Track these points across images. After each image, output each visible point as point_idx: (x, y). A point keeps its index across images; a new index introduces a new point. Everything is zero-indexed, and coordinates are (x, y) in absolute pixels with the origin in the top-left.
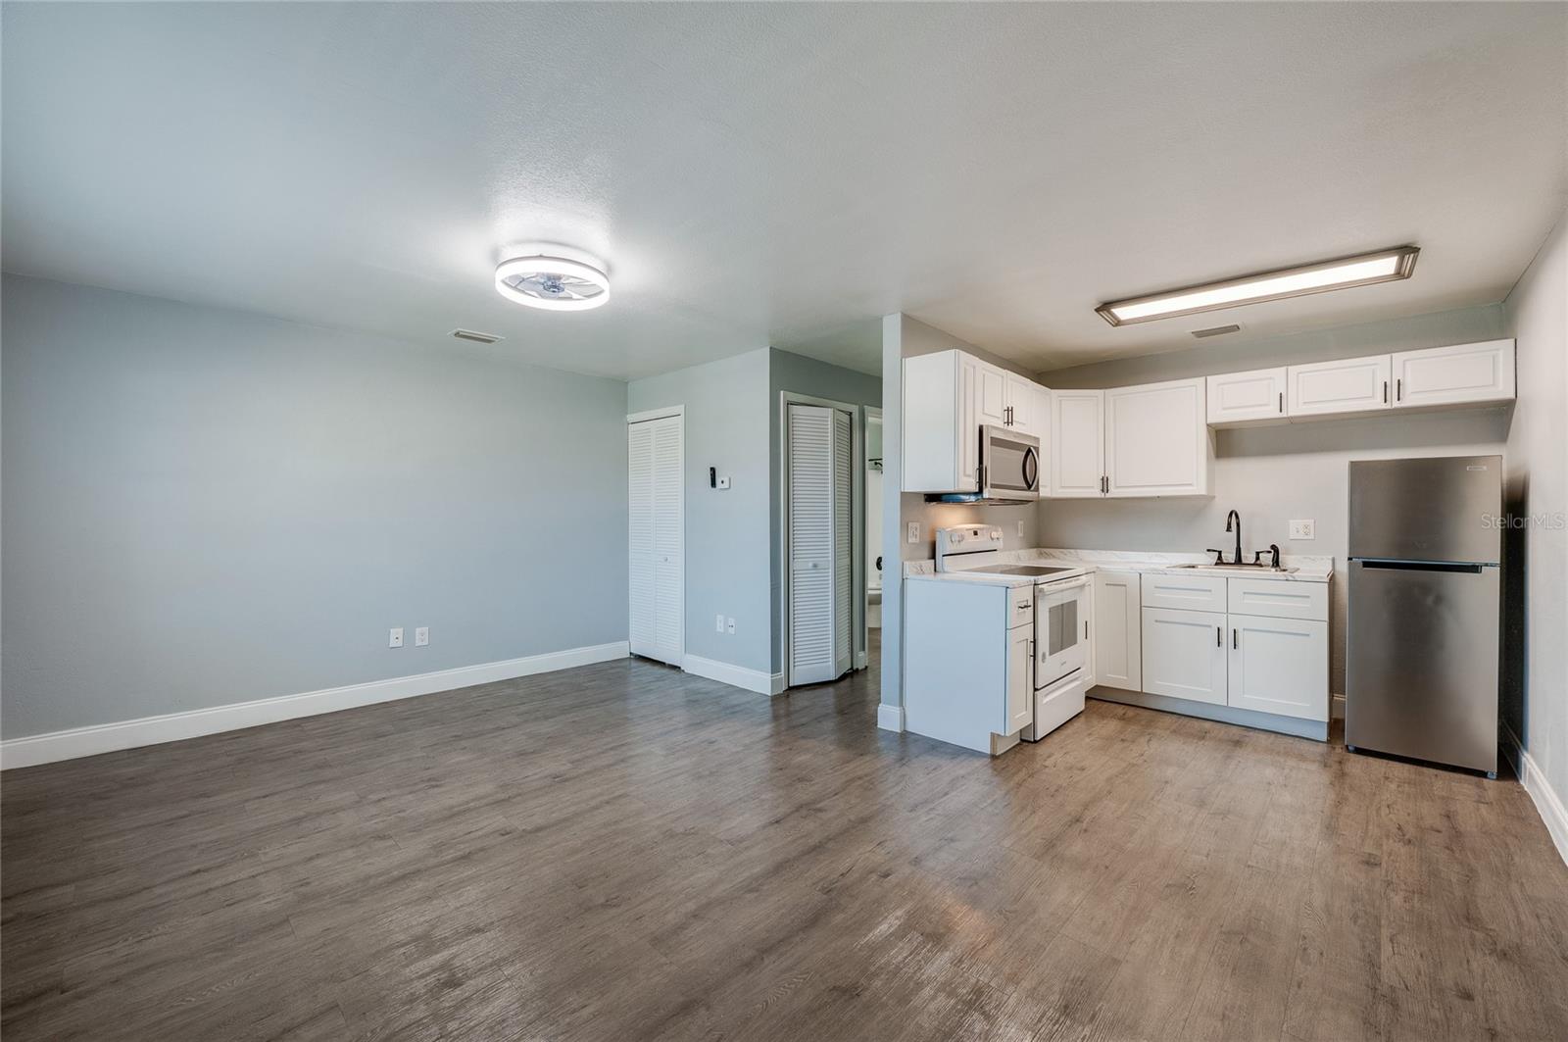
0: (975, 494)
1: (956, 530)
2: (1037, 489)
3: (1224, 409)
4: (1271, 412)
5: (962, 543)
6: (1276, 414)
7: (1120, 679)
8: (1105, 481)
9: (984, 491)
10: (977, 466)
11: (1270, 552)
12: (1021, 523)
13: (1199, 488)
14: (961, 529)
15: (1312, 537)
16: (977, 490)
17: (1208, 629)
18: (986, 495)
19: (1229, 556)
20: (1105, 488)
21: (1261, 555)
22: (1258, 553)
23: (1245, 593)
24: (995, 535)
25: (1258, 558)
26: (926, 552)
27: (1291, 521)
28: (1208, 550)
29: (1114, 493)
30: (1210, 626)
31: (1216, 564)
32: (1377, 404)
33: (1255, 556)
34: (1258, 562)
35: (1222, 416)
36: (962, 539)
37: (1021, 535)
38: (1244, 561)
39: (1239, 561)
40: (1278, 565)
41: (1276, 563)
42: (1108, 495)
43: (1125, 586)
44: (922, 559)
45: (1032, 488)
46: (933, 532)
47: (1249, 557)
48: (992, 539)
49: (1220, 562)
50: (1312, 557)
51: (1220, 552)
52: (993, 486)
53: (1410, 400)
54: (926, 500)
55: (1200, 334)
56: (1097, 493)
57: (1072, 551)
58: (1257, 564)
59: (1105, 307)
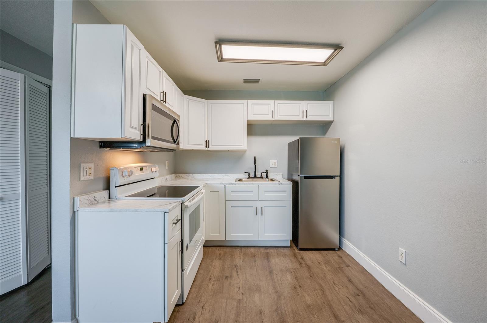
0: (139, 143)
1: (126, 168)
2: (178, 144)
3: (254, 114)
4: (269, 117)
5: (131, 177)
6: (271, 118)
7: (217, 236)
8: (207, 142)
9: (147, 141)
10: (141, 122)
11: (265, 173)
12: (167, 162)
13: (244, 147)
14: (131, 167)
15: (276, 167)
16: (142, 140)
17: (252, 208)
18: (148, 144)
19: (252, 175)
20: (207, 146)
21: (262, 174)
22: (262, 173)
23: (265, 191)
24: (154, 169)
25: (262, 175)
26: (101, 185)
27: (270, 161)
28: (245, 173)
29: (211, 148)
30: (252, 207)
31: (248, 178)
32: (300, 118)
33: (261, 174)
34: (262, 177)
35: (252, 117)
36: (131, 173)
37: (167, 168)
38: (257, 177)
39: (255, 177)
40: (268, 178)
41: (267, 177)
42: (209, 149)
43: (218, 191)
44: (96, 191)
45: (176, 143)
46: (108, 170)
47: (258, 175)
48: (152, 172)
49: (249, 177)
50: (277, 174)
51: (249, 173)
52: (153, 138)
53: (310, 118)
54: (101, 146)
55: (247, 81)
56: (203, 148)
57: (191, 174)
58: (261, 177)
59: (220, 42)
